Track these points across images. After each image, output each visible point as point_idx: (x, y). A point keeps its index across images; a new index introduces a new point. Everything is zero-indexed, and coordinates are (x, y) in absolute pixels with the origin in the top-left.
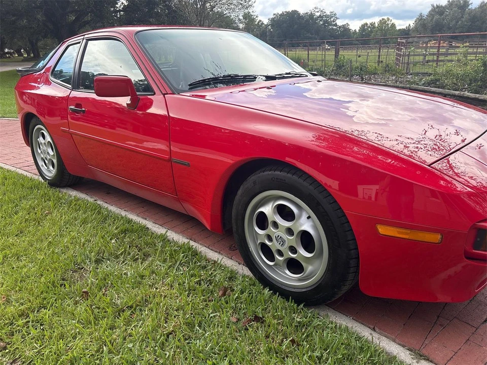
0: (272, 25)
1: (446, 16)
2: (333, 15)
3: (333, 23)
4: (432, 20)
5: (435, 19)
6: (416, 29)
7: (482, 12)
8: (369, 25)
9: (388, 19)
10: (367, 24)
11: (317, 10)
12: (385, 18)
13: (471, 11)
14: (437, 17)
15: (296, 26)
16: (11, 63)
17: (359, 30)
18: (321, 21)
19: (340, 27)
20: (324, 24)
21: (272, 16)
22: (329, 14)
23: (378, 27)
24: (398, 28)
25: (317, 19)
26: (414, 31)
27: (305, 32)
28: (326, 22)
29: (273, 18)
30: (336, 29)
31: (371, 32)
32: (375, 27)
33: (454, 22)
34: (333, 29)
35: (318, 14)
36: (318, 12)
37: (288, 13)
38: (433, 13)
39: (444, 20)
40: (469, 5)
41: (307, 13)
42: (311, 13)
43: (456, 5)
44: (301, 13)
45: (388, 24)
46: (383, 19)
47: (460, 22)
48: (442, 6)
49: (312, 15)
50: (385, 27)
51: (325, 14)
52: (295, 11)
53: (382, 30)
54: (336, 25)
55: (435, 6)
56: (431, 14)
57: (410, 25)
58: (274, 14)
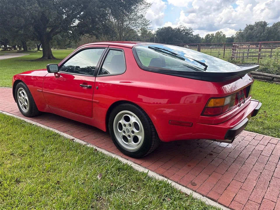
0: (157, 34)
1: (254, 31)
2: (191, 30)
3: (191, 34)
4: (246, 33)
5: (248, 32)
6: (238, 38)
7: (274, 29)
8: (210, 35)
9: (221, 32)
10: (209, 35)
11: (182, 27)
12: (220, 31)
13: (268, 28)
14: (249, 31)
15: (170, 35)
16: (10, 54)
17: (205, 38)
18: (184, 32)
19: (194, 36)
20: (186, 34)
21: (157, 30)
22: (189, 29)
23: (215, 36)
24: (226, 37)
25: (182, 31)
26: (236, 39)
27: (176, 39)
28: (187, 33)
29: (157, 31)
30: (192, 37)
31: (212, 39)
32: (214, 36)
33: (259, 34)
34: (190, 37)
35: (182, 29)
36: (182, 28)
37: (165, 28)
38: (247, 29)
39: (253, 33)
40: (267, 25)
41: (176, 28)
42: (179, 28)
43: (260, 25)
44: (173, 28)
45: (221, 35)
46: (218, 32)
47: (263, 34)
48: (252, 25)
49: (179, 29)
50: (219, 36)
51: (186, 29)
52: (170, 27)
53: (217, 38)
54: (192, 35)
55: (248, 25)
56: (246, 30)
57: (233, 35)
58: (158, 29)
